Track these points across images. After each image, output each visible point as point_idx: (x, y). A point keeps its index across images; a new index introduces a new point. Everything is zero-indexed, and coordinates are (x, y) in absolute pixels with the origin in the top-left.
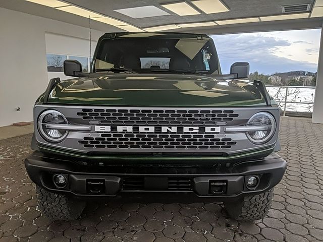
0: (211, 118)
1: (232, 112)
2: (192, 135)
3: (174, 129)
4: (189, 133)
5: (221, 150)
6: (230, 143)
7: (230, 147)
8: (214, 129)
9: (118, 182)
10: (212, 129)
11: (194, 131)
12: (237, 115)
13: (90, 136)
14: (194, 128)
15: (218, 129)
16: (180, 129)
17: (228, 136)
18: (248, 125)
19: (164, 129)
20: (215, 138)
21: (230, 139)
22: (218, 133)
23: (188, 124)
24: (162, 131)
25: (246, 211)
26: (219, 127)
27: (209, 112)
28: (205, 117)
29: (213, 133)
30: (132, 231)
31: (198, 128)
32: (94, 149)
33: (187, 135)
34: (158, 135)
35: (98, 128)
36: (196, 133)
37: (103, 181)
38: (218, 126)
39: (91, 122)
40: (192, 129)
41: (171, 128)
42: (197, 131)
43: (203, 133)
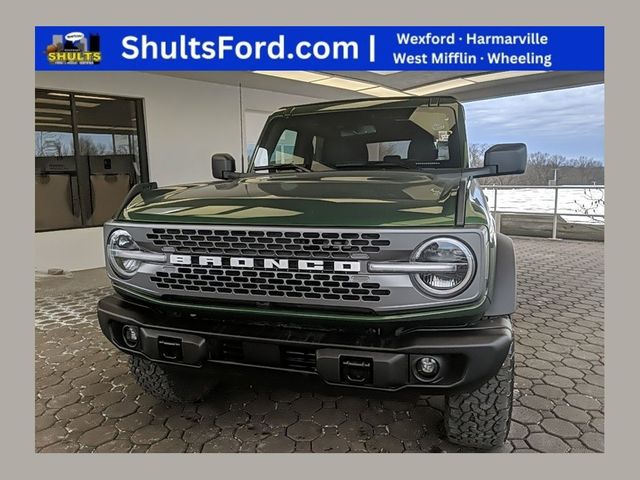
0: (340, 246)
1: (377, 236)
2: (312, 275)
3: (284, 264)
4: (308, 271)
5: (361, 303)
6: (378, 292)
7: (378, 299)
8: (349, 266)
9: (200, 345)
10: (345, 266)
11: (316, 268)
12: (387, 243)
13: (163, 271)
14: (315, 262)
15: (356, 266)
16: (293, 264)
17: (372, 279)
18: (417, 261)
19: (268, 263)
20: (351, 280)
21: (378, 285)
22: (356, 273)
23: (305, 255)
24: (266, 267)
25: (456, 427)
26: (359, 263)
27: (337, 235)
28: (330, 244)
29: (348, 273)
30: (264, 434)
31: (321, 262)
32: (170, 291)
33: (304, 275)
34: (258, 272)
35: (174, 259)
36: (320, 271)
37: (179, 341)
38: (356, 260)
39: (166, 249)
40: (312, 265)
41: (278, 262)
42: (321, 268)
43: (332, 272)
